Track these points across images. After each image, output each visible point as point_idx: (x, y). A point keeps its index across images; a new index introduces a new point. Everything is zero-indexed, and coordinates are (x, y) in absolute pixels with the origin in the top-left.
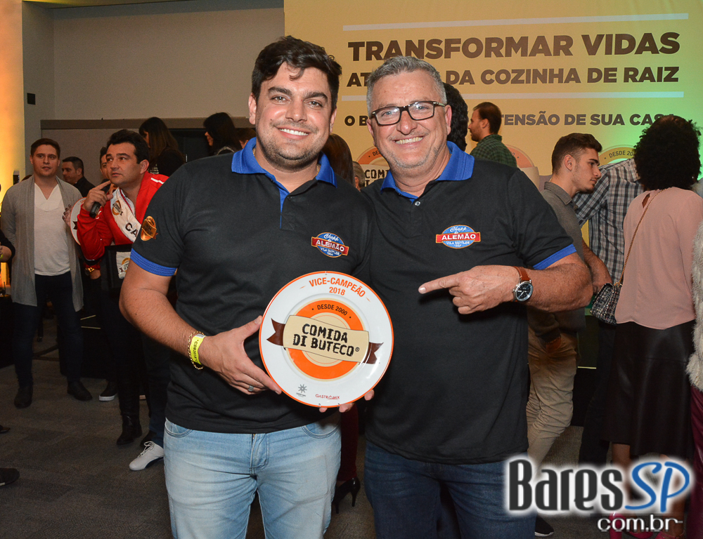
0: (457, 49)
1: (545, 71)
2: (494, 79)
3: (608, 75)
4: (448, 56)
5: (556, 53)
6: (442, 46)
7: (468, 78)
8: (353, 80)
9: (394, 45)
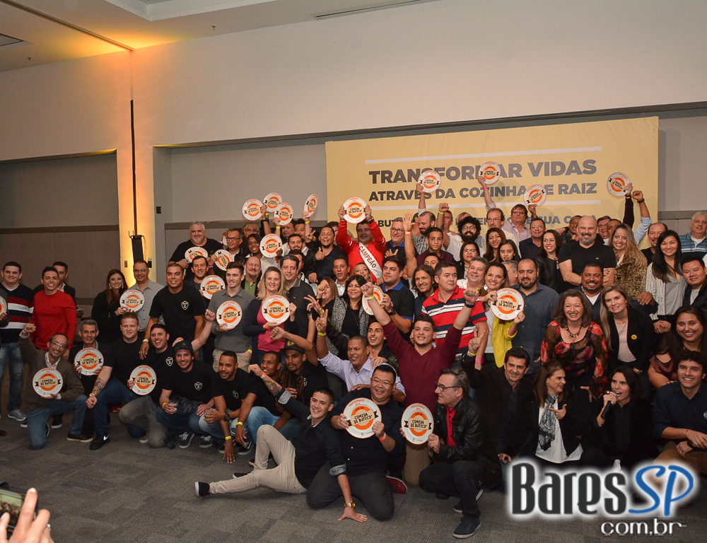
0: (442, 175)
1: (503, 188)
2: (469, 194)
3: (548, 190)
5: (511, 176)
7: (450, 193)
8: (373, 197)
9: (400, 172)
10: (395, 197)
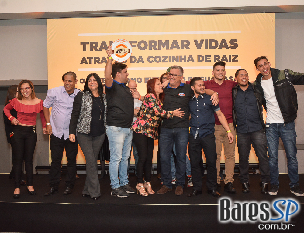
0: (135, 46)
1: (177, 56)
2: (154, 60)
3: (207, 59)
5: (183, 48)
7: (141, 60)
8: (84, 61)
9: (104, 43)
10: (100, 62)
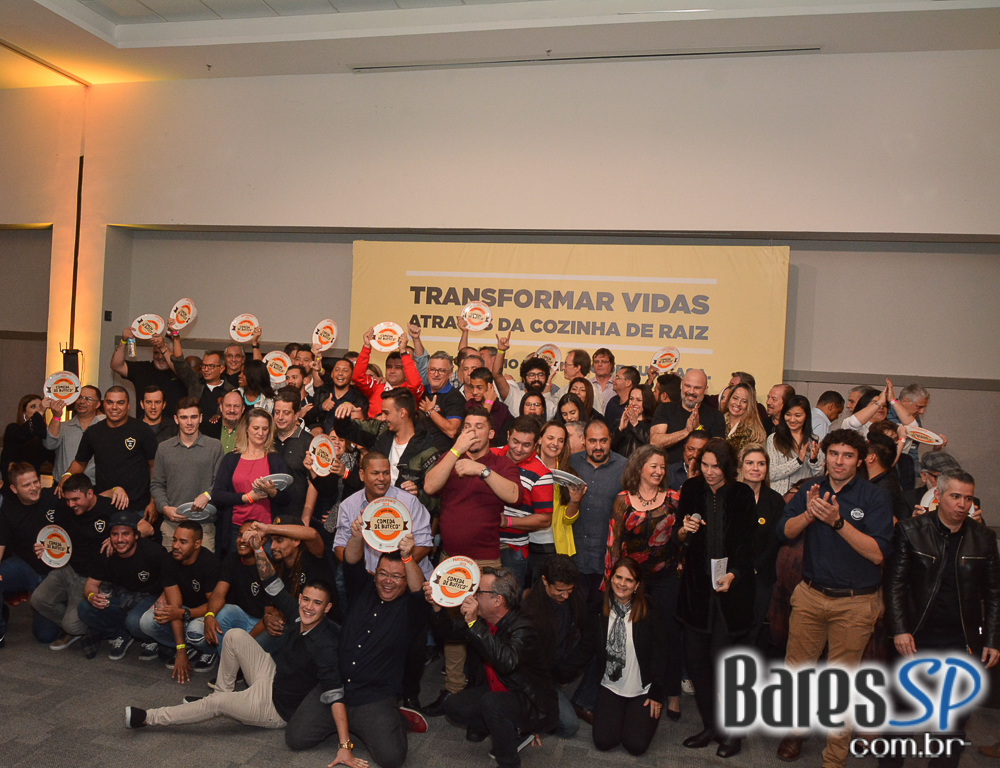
0: (510, 299)
1: (588, 323)
2: (542, 328)
3: (645, 331)
4: (501, 305)
5: (599, 308)
6: (496, 295)
7: (518, 325)
9: (452, 291)
10: (443, 325)
